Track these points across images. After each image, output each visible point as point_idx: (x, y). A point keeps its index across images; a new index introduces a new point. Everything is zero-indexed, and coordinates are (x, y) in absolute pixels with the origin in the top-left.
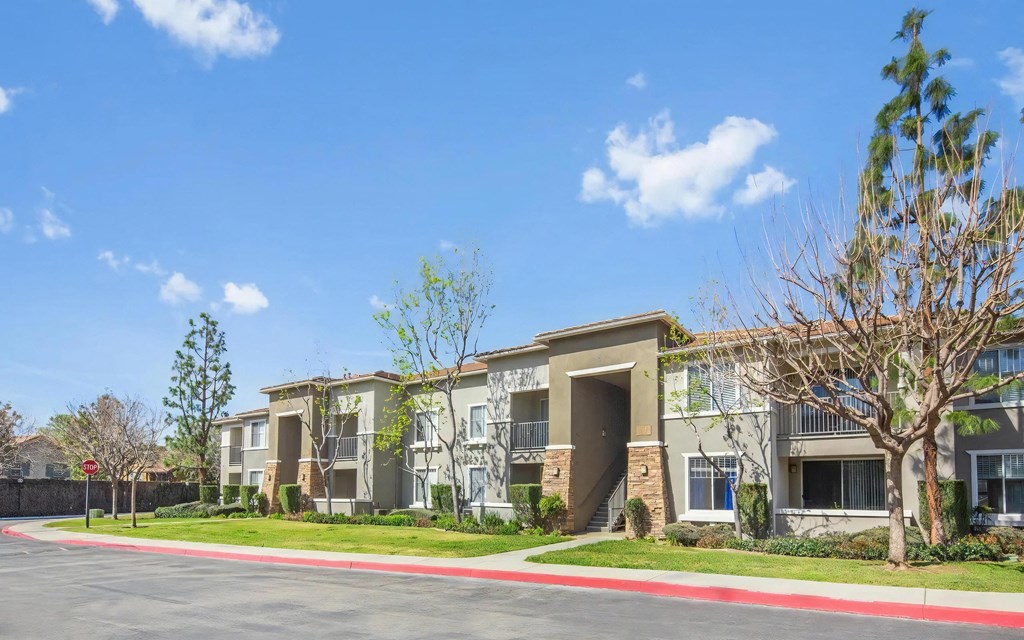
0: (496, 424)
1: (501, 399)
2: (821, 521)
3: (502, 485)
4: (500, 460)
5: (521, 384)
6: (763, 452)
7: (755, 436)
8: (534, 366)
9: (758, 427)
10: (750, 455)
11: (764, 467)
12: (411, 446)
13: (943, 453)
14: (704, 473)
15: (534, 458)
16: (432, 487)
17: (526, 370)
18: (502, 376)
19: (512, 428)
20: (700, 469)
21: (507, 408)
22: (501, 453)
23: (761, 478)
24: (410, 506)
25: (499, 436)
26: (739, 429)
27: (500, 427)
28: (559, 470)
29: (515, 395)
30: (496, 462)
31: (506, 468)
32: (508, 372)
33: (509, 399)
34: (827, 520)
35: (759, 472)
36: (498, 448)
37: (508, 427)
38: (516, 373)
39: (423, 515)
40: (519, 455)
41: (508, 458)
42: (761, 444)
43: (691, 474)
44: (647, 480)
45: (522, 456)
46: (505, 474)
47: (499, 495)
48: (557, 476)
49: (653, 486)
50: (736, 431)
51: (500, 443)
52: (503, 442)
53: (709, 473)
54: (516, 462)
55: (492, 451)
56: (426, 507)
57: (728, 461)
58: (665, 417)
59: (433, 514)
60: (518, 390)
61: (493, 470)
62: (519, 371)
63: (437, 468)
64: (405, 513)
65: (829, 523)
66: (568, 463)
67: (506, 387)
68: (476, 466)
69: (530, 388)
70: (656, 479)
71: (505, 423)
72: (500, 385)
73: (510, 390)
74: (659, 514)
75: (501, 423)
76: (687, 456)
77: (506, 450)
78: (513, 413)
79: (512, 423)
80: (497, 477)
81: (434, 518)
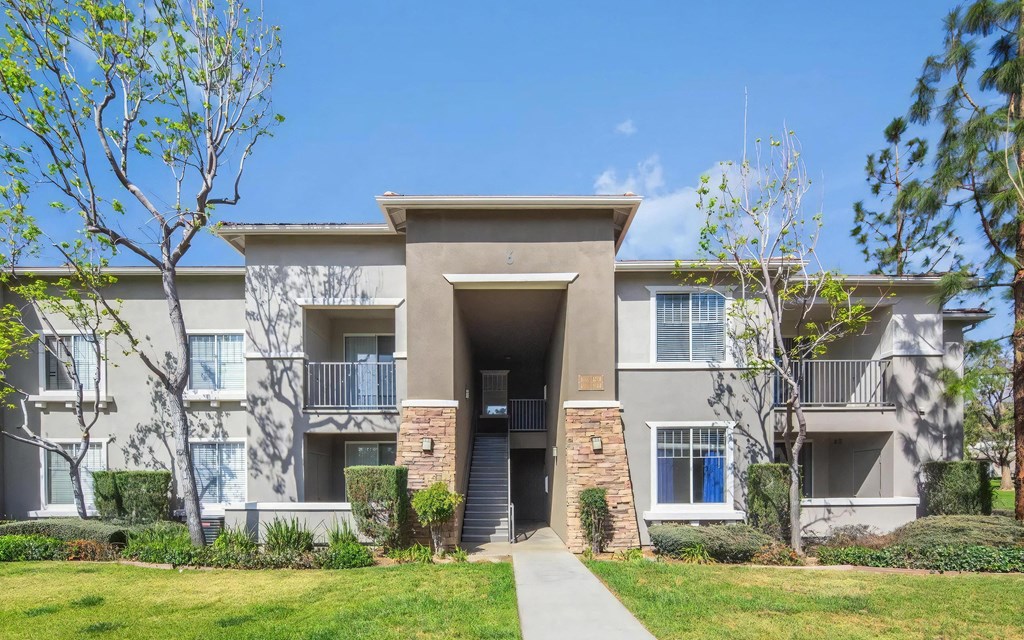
0: (269, 360)
1: (280, 315)
2: (822, 512)
3: (285, 470)
4: (281, 426)
5: (326, 294)
6: (763, 423)
7: (751, 400)
8: (355, 264)
9: (756, 389)
10: (746, 428)
11: (764, 444)
12: (32, 398)
13: (934, 433)
14: (678, 451)
15: (358, 425)
16: (97, 476)
17: (338, 270)
18: (281, 277)
19: (305, 371)
20: (673, 446)
21: (297, 335)
22: (282, 414)
23: (759, 459)
24: (32, 514)
25: (275, 383)
26: (730, 390)
27: (280, 366)
28: (433, 444)
29: (311, 313)
30: (269, 429)
31: (295, 441)
32: (297, 269)
33: (299, 317)
34: (829, 512)
35: (757, 450)
36: (275, 405)
37: (298, 367)
38: (315, 272)
39: (82, 534)
40: (323, 418)
41: (298, 423)
42: (759, 413)
43: (660, 451)
44: (602, 461)
45: (331, 421)
46: (291, 452)
47: (279, 489)
48: (430, 452)
49: (611, 469)
50: (726, 393)
51: (279, 396)
52: (287, 393)
53: (686, 452)
54: (318, 430)
55: (260, 410)
56: (84, 516)
57: (713, 434)
58: (621, 366)
59: (109, 528)
60: (320, 301)
61: (262, 444)
62: (322, 270)
63: (104, 440)
64: (25, 531)
65: (831, 515)
66: (452, 430)
67: (292, 294)
68: (204, 440)
69: (347, 302)
70: (617, 458)
71: (292, 359)
72: (278, 289)
73: (301, 301)
74: (626, 511)
75: (281, 359)
76: (654, 425)
77: (294, 408)
78: (308, 343)
79: (305, 362)
80: (274, 458)
81: (119, 539)
